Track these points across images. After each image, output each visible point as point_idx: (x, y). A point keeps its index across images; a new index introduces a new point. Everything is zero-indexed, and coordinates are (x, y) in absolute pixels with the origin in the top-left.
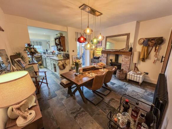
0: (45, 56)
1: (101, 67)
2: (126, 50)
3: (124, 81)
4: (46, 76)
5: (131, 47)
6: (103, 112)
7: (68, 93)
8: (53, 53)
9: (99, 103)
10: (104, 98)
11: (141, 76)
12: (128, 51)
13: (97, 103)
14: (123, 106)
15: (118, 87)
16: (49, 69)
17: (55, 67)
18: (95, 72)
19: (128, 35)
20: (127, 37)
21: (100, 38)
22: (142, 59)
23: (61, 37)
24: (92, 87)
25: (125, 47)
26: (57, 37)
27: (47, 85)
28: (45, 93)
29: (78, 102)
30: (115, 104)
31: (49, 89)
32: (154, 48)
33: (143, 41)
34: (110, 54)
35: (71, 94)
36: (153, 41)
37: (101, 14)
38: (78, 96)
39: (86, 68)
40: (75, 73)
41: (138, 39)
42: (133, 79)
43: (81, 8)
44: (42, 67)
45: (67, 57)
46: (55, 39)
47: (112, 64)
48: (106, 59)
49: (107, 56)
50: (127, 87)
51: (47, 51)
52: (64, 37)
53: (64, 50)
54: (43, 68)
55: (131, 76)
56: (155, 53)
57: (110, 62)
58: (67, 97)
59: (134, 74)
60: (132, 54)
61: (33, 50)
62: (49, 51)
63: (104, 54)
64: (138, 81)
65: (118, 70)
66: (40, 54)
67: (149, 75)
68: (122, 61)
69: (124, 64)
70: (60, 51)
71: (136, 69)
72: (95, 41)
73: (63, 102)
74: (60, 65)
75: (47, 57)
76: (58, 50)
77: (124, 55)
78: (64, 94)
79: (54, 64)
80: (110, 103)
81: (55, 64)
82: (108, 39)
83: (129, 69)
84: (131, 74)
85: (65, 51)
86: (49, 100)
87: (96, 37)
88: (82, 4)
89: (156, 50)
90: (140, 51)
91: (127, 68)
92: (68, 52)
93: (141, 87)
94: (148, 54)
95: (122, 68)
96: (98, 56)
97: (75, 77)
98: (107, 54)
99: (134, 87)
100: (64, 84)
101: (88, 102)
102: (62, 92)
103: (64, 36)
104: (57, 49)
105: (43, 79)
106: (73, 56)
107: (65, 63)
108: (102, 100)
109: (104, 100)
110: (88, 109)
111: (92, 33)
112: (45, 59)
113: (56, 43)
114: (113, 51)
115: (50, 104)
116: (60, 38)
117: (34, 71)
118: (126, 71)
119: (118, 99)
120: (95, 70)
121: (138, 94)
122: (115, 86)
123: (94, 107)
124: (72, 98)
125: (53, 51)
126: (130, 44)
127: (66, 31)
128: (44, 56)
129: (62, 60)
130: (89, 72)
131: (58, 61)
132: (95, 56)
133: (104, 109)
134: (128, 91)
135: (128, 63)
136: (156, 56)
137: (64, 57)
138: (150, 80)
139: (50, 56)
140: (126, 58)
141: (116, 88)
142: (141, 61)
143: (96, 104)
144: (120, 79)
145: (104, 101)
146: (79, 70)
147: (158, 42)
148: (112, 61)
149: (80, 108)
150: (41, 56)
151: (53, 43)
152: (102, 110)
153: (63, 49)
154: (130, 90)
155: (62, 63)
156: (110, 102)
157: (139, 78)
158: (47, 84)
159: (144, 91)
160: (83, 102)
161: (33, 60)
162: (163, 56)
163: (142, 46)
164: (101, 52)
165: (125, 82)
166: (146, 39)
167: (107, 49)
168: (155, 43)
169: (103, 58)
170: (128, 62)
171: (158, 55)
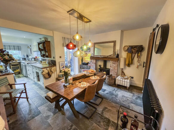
0: (25, 63)
1: (91, 75)
2: (113, 56)
3: (113, 87)
4: (25, 89)
5: (118, 54)
6: (98, 126)
7: (55, 107)
8: (35, 59)
9: (92, 115)
10: (97, 109)
11: (128, 81)
12: (115, 57)
13: (90, 115)
14: (122, 120)
15: (109, 93)
16: (30, 77)
17: (38, 76)
18: (86, 81)
19: (114, 42)
20: (114, 44)
21: (90, 44)
22: (128, 65)
23: (46, 42)
24: (84, 99)
25: (112, 54)
26: (40, 41)
27: (28, 100)
28: (23, 112)
29: (69, 118)
30: (108, 114)
31: (30, 104)
32: (136, 55)
33: (127, 48)
34: (98, 60)
35: (59, 108)
36: (135, 49)
37: (90, 21)
38: (67, 110)
39: (76, 76)
40: (64, 84)
41: (123, 46)
42: (121, 84)
43: (69, 13)
44: (20, 75)
45: (53, 64)
46: (39, 44)
47: (101, 70)
48: (95, 65)
49: (96, 62)
50: (117, 93)
51: (27, 56)
52: (49, 42)
53: (49, 56)
54: (22, 77)
55: (119, 81)
56: (137, 59)
57: (99, 67)
58: (55, 113)
59: (122, 79)
60: (118, 60)
61: (7, 57)
62: (30, 57)
63: (92, 60)
64: (125, 85)
65: (108, 76)
66: (19, 60)
67: (134, 79)
68: (111, 67)
69: (112, 70)
70: (44, 57)
71: (123, 74)
72: (85, 48)
73: (50, 121)
74: (44, 73)
75: (27, 64)
76: (42, 56)
77: (112, 61)
78: (50, 109)
79: (36, 72)
80: (104, 114)
81: (38, 73)
82: (96, 46)
83: (117, 74)
84: (119, 79)
85: (51, 57)
86: (29, 120)
87: (86, 44)
88: (70, 9)
89: (138, 56)
90: (126, 57)
91: (115, 73)
92: (54, 58)
93: (129, 91)
94: (132, 59)
95: (111, 73)
96: (87, 62)
97: (64, 88)
98: (96, 60)
99: (123, 91)
100: (50, 98)
101: (80, 116)
102: (47, 106)
103: (49, 40)
104: (41, 54)
105: (22, 92)
106: (60, 63)
107: (51, 71)
108: (95, 112)
109: (97, 110)
110: (81, 125)
111: (81, 40)
112: (25, 66)
113: (39, 49)
114: (102, 57)
115: (32, 127)
116: (44, 43)
117: (8, 84)
118: (115, 76)
119: (111, 107)
120: (86, 78)
121: (127, 99)
122: (106, 92)
123: (87, 122)
124: (61, 114)
125: (36, 57)
126: (116, 51)
127: (52, 35)
128: (23, 63)
129: (47, 67)
130: (80, 81)
131: (42, 68)
132: (83, 62)
133: (98, 122)
134: (118, 97)
135: (116, 69)
136: (139, 61)
137: (49, 64)
138: (136, 84)
139: (32, 62)
140: (114, 64)
141: (107, 95)
142: (127, 67)
143: (89, 117)
144: (110, 85)
145: (97, 112)
146: (69, 80)
147: (139, 49)
148: (101, 67)
149: (72, 126)
150: (20, 63)
151: (35, 48)
152: (96, 123)
153: (48, 54)
154: (120, 96)
155: (47, 71)
156: (104, 111)
157: (127, 83)
158: (27, 98)
159: (132, 94)
160: (73, 116)
161: (6, 69)
162: (144, 62)
163: (127, 52)
164: (89, 57)
165: (115, 87)
166: (129, 46)
167: (95, 55)
168: (137, 50)
169: (92, 64)
170: (116, 67)
171: (140, 61)
